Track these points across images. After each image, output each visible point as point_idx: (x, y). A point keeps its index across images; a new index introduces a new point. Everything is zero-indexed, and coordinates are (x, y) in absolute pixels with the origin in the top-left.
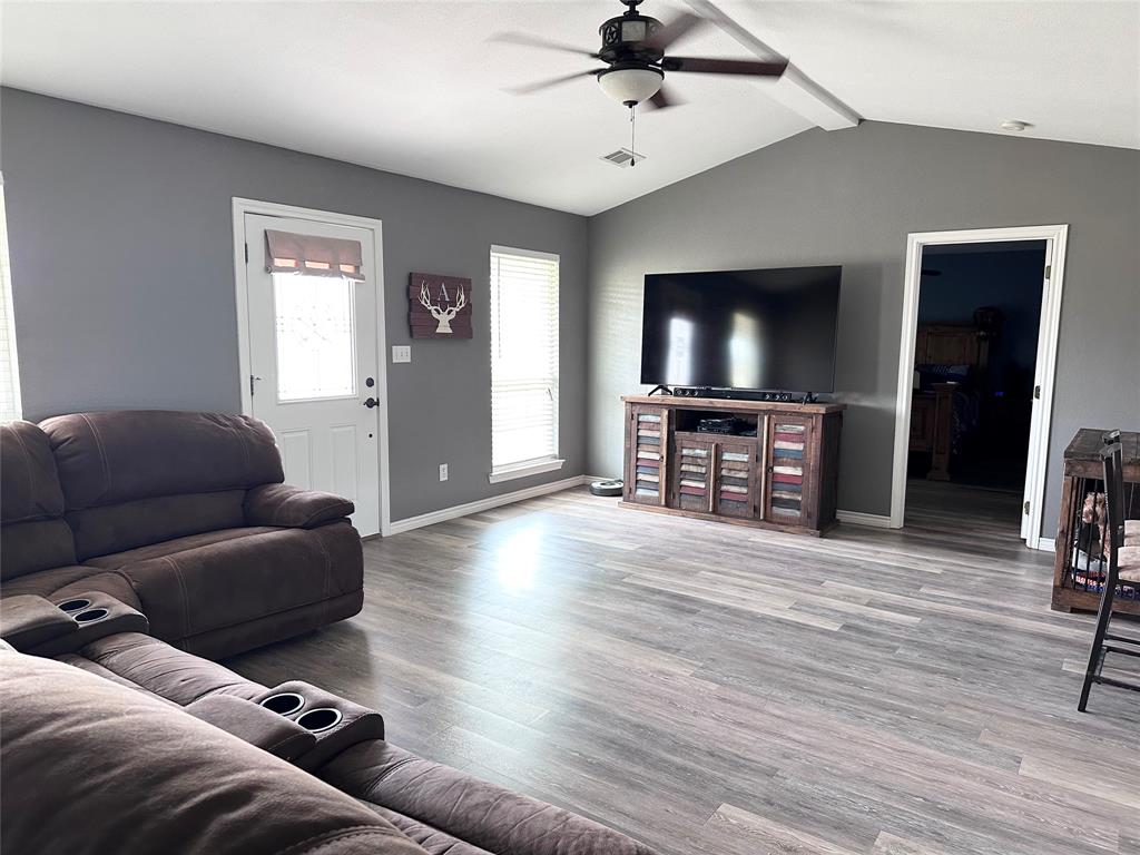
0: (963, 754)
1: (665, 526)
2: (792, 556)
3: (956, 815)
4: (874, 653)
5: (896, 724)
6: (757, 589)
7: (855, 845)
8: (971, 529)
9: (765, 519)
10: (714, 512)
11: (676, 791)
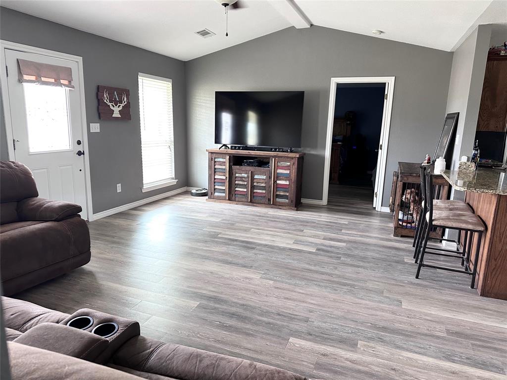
0: (380, 302)
1: (230, 209)
2: (288, 219)
3: (384, 329)
4: (332, 260)
5: (350, 291)
6: (277, 236)
7: (351, 349)
8: (353, 204)
9: (273, 204)
10: (251, 202)
11: (269, 334)
